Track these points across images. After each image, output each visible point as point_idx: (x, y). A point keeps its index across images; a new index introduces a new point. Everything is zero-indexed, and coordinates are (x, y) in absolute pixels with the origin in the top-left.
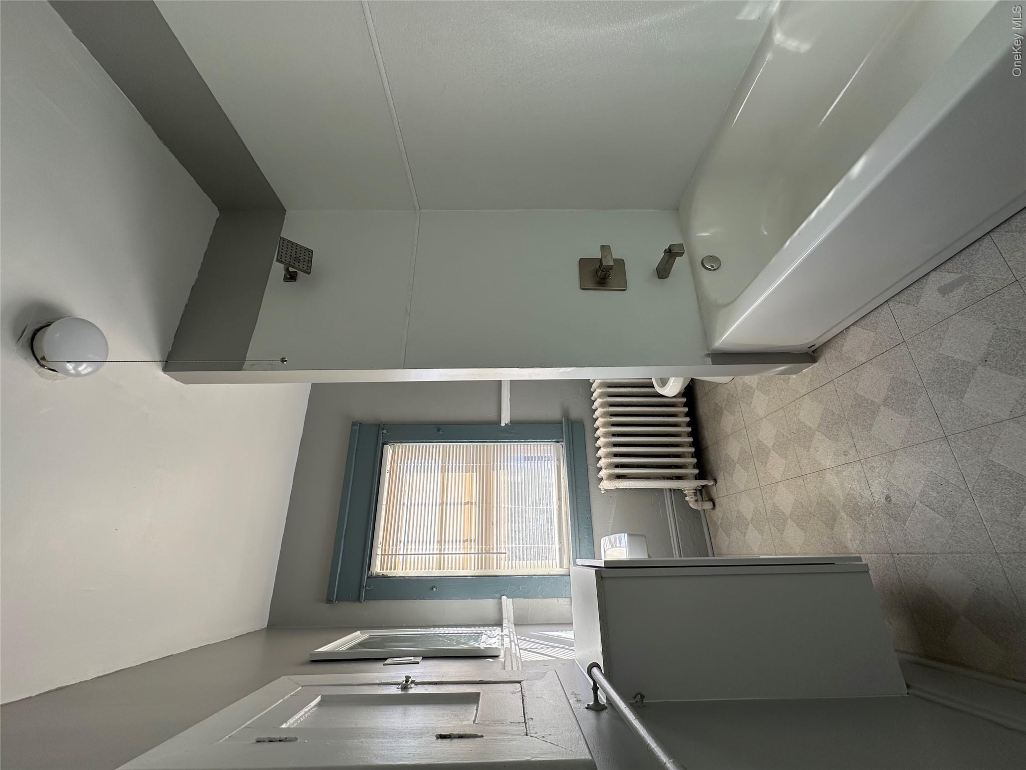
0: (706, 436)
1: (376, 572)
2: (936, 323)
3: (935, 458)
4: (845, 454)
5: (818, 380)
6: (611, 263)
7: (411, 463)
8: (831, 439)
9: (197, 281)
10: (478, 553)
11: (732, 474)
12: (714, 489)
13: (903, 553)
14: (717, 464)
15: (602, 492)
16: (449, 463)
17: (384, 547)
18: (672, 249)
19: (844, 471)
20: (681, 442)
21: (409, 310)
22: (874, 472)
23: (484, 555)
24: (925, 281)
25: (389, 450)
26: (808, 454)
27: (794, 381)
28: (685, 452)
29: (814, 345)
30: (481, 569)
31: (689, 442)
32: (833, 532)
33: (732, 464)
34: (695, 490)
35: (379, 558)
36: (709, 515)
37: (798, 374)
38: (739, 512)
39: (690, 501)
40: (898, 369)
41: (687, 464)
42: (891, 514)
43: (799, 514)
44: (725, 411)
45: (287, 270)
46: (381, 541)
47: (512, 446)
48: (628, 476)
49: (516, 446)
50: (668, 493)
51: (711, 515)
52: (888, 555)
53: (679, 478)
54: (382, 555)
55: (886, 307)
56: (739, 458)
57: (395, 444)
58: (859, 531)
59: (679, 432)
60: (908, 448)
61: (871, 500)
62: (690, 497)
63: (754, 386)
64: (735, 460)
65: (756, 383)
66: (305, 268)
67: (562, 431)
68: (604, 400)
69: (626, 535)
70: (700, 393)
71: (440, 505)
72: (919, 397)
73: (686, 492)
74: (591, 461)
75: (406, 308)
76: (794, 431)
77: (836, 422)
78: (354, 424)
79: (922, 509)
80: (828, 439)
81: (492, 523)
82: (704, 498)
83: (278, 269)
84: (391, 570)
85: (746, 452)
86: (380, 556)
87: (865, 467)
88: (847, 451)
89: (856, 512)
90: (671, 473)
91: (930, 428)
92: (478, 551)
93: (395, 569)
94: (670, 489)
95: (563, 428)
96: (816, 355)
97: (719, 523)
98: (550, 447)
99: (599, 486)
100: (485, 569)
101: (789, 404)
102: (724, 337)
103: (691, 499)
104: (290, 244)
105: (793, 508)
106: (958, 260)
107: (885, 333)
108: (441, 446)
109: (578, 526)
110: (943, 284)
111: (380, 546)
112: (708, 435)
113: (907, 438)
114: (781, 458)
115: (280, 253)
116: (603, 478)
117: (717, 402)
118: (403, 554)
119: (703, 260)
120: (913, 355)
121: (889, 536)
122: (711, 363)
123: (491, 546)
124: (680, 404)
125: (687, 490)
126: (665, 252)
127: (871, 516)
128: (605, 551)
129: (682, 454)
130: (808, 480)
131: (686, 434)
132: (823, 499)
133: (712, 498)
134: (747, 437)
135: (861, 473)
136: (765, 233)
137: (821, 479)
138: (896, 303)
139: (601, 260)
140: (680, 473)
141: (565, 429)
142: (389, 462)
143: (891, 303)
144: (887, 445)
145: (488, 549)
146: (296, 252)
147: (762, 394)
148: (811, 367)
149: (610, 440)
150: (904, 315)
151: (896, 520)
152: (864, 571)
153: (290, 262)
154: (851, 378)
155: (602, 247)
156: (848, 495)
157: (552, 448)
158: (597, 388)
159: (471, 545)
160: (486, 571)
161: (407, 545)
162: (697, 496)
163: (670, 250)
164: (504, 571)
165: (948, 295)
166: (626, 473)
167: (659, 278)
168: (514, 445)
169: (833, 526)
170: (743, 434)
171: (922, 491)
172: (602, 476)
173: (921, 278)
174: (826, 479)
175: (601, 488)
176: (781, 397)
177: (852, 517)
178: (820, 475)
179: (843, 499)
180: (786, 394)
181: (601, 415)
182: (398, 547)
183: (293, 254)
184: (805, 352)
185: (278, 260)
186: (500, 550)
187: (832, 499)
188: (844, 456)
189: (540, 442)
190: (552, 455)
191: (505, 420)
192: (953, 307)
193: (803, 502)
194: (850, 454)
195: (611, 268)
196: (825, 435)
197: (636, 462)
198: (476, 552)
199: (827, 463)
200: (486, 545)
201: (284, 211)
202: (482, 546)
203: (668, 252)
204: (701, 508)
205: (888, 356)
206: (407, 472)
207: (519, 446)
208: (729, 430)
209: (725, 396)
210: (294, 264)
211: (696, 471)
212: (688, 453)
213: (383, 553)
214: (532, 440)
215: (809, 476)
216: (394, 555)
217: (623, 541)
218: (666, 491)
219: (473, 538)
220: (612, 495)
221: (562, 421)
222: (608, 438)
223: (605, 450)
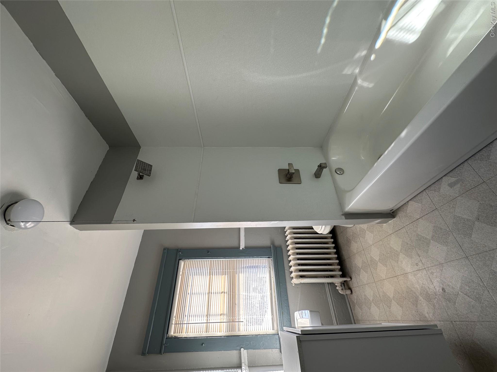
0: (344, 254)
1: (171, 335)
2: (450, 200)
3: (464, 268)
4: (417, 265)
5: (397, 227)
6: (294, 171)
7: (193, 270)
8: (408, 257)
9: (94, 179)
10: (228, 322)
11: (360, 275)
12: (351, 282)
13: (457, 321)
14: (351, 269)
15: (293, 285)
16: (213, 270)
17: (176, 319)
18: (321, 165)
19: (418, 274)
20: (331, 257)
21: (197, 193)
22: (433, 275)
23: (231, 323)
24: (441, 181)
25: (182, 263)
26: (398, 265)
27: (385, 227)
28: (334, 263)
29: (393, 210)
30: (230, 331)
31: (335, 257)
32: (417, 308)
33: (359, 269)
34: (341, 283)
35: (173, 326)
36: (350, 297)
37: (387, 223)
38: (365, 295)
39: (339, 290)
40: (436, 222)
41: (336, 269)
42: (446, 298)
43: (398, 297)
44: (352, 241)
45: (139, 174)
46: (175, 316)
47: (246, 260)
48: (306, 276)
49: (248, 260)
50: (327, 285)
51: (351, 297)
52: (449, 322)
53: (332, 277)
54: (175, 324)
55: (424, 192)
56: (362, 266)
57: (185, 260)
58: (431, 308)
59: (330, 252)
60: (449, 262)
61: (435, 290)
62: (339, 287)
63: (365, 229)
64: (360, 266)
65: (366, 228)
66: (148, 173)
67: (271, 252)
68: (292, 236)
69: (309, 311)
70: (338, 232)
71: (208, 294)
72: (449, 236)
73: (336, 284)
74: (286, 268)
75: (196, 192)
76: (389, 252)
77: (409, 248)
78: (164, 249)
79: (463, 296)
80: (407, 257)
81: (236, 303)
82: (346, 288)
83: (134, 174)
84: (179, 333)
85: (365, 263)
86: (174, 325)
87: (428, 272)
88: (417, 264)
89: (428, 297)
90: (328, 274)
91: (458, 252)
92: (228, 320)
93: (181, 333)
94: (328, 283)
95: (271, 250)
96: (394, 214)
97: (355, 302)
98: (265, 260)
99: (291, 282)
100: (232, 331)
101: (384, 238)
102: (350, 206)
103: (340, 289)
104: (142, 162)
105: (394, 294)
106: (455, 172)
107: (427, 204)
108: (209, 261)
109: (281, 304)
110: (450, 183)
111: (174, 319)
112: (345, 253)
113: (447, 257)
114: (384, 266)
115: (137, 167)
116: (293, 277)
117: (347, 236)
118: (187, 324)
119: (336, 170)
120: (442, 215)
121: (448, 311)
122: (345, 219)
123: (235, 317)
124: (329, 238)
125: (337, 283)
126: (318, 166)
127: (436, 299)
128: (297, 320)
129: (333, 263)
130: (400, 279)
131: (334, 253)
132: (409, 289)
133: (350, 288)
134: (365, 255)
135: (427, 275)
136: (363, 158)
137: (407, 278)
138: (429, 191)
139: (288, 170)
140: (332, 274)
141: (273, 251)
142: (181, 270)
143: (427, 191)
144: (437, 261)
145: (233, 320)
146: (144, 166)
147: (370, 233)
148: (392, 220)
149: (296, 256)
150: (434, 196)
151: (450, 302)
152: (440, 333)
153: (141, 171)
154: (414, 226)
155: (289, 164)
156: (422, 287)
157: (266, 261)
158: (288, 229)
159: (224, 317)
160: (232, 332)
161: (189, 318)
162: (342, 287)
163: (320, 165)
164: (242, 332)
165: (453, 187)
166: (305, 275)
167: (316, 178)
168: (247, 260)
169: (417, 305)
170: (362, 253)
171: (460, 286)
172: (293, 276)
173: (439, 179)
174: (409, 278)
175: (293, 283)
176: (380, 235)
177: (426, 300)
178: (406, 276)
179: (419, 289)
180: (382, 233)
181: (291, 243)
182: (184, 319)
183: (143, 167)
184: (388, 213)
185: (135, 170)
186: (240, 320)
187: (414, 289)
188: (416, 266)
189: (260, 258)
190: (266, 265)
191: (242, 246)
192: (457, 193)
193: (398, 290)
194: (419, 265)
195: (293, 173)
196: (405, 255)
197: (310, 268)
198: (227, 321)
199: (409, 269)
200: (232, 317)
201: (139, 147)
202: (230, 317)
203: (319, 167)
204: (345, 293)
205: (430, 216)
206: (191, 275)
207: (249, 260)
208: (355, 251)
209: (352, 234)
210: (143, 172)
211: (341, 273)
212: (335, 263)
213: (176, 323)
214: (256, 257)
215: (399, 276)
216: (182, 324)
217: (307, 315)
218: (326, 284)
219: (225, 313)
220: (298, 287)
221: (271, 246)
222: (295, 255)
223: (294, 262)
